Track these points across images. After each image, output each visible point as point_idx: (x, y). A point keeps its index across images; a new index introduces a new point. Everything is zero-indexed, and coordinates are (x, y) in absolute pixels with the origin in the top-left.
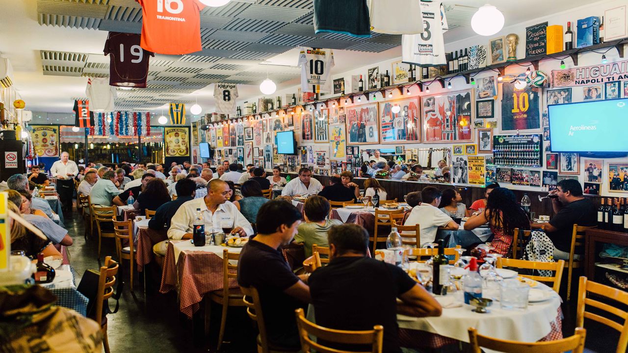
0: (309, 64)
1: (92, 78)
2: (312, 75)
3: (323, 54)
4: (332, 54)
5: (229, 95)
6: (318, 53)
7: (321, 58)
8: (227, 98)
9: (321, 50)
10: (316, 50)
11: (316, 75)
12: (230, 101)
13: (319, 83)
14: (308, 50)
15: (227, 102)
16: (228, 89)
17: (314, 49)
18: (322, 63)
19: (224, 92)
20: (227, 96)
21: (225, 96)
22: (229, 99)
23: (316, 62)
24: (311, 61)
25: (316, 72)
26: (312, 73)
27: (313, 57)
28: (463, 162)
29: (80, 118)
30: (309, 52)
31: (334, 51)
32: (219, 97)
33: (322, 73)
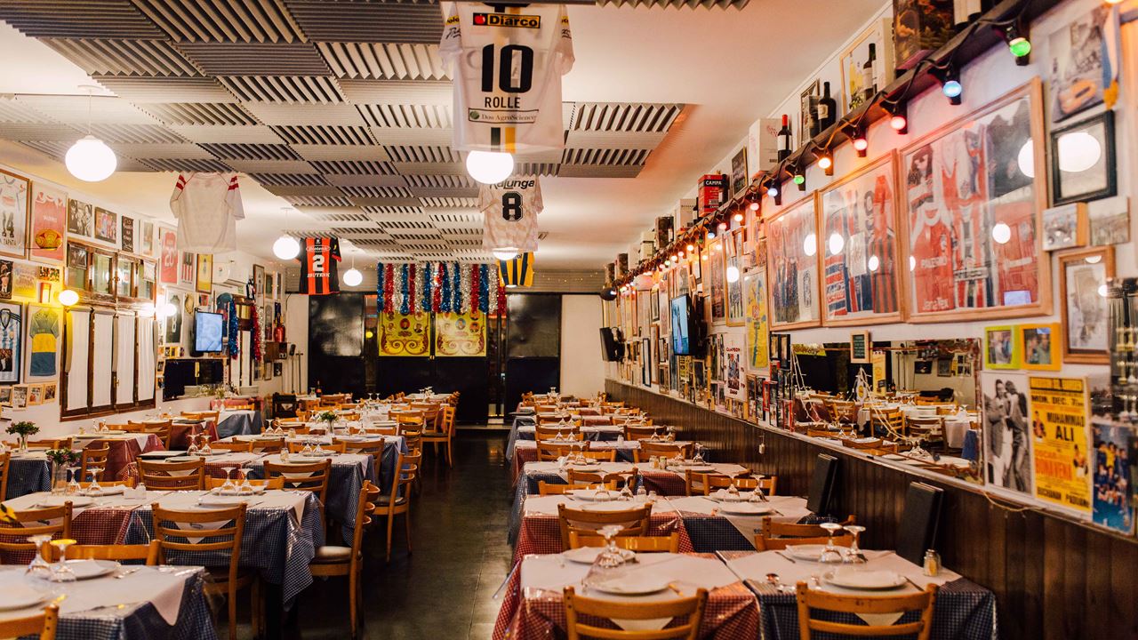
0: (478, 60)
1: (186, 175)
2: (488, 94)
3: (534, 24)
4: (565, 21)
5: (517, 206)
6: (513, 22)
7: (524, 37)
8: (512, 212)
9: (523, 12)
10: (508, 11)
11: (506, 95)
12: (521, 221)
13: (513, 121)
14: (475, 15)
15: (512, 223)
16: (517, 189)
17: (499, 8)
18: (528, 54)
19: (506, 198)
20: (512, 207)
21: (507, 207)
22: (518, 216)
23: (507, 53)
24: (488, 51)
25: (505, 85)
26: (487, 86)
27: (495, 36)
28: (1014, 399)
29: (310, 275)
30: (478, 19)
31: (572, 10)
32: (492, 210)
33: (526, 85)
